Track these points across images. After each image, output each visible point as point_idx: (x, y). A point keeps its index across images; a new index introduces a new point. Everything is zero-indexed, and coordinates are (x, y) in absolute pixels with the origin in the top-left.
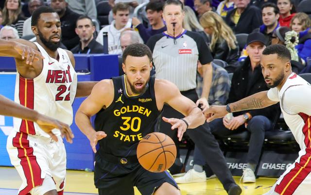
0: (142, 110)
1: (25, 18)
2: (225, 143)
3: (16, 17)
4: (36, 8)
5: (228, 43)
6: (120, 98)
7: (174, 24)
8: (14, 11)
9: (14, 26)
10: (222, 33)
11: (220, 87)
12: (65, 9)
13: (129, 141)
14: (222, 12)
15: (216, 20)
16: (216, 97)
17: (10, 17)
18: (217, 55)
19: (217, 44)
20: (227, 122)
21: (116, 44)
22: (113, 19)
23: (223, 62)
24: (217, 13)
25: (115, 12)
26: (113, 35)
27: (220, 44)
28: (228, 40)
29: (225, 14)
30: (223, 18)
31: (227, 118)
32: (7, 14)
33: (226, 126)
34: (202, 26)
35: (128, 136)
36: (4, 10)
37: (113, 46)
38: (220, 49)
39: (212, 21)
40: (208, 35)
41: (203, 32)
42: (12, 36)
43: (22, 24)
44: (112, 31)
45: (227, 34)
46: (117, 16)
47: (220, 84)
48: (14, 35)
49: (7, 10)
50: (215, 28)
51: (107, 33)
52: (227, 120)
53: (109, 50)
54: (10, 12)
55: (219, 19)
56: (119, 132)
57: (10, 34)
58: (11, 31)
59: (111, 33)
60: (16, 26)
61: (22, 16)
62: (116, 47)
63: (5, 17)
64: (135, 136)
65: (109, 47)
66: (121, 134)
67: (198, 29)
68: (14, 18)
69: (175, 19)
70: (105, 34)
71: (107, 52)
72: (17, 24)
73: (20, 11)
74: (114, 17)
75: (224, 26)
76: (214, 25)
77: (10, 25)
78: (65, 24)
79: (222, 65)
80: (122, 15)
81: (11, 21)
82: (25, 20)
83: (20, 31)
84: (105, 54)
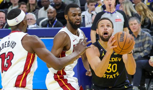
0: (117, 59)
1: (40, 8)
2: (150, 74)
3: (34, 8)
4: (45, 3)
5: (151, 20)
6: (103, 53)
7: (110, 5)
8: (33, 4)
9: (33, 12)
10: (147, 14)
11: (147, 42)
12: (61, 3)
13: (112, 78)
14: (147, 3)
15: (143, 8)
16: (145, 48)
17: (31, 8)
18: (145, 26)
19: (145, 21)
20: (151, 63)
21: (90, 21)
22: (87, 8)
23: (149, 30)
24: (144, 3)
25: (88, 4)
26: (88, 17)
27: (146, 20)
28: (151, 18)
29: (149, 4)
30: (148, 6)
31: (151, 60)
32: (29, 6)
33: (151, 65)
34: (137, 11)
35: (111, 76)
36: (28, 4)
37: (88, 23)
38: (146, 23)
39: (141, 8)
40: (139, 15)
41: (137, 14)
42: (32, 18)
43: (37, 11)
44: (87, 14)
45: (150, 15)
46: (90, 6)
47: (147, 40)
48: (33, 18)
49: (29, 4)
50: (143, 12)
51: (84, 16)
52: (151, 62)
53: (85, 25)
54: (31, 5)
55: (146, 7)
56: (106, 75)
57: (31, 17)
58: (32, 16)
59: (87, 15)
60: (35, 13)
61: (38, 7)
62: (90, 23)
63: (28, 8)
64: (115, 74)
65: (86, 23)
66: (107, 75)
67: (134, 12)
68: (33, 8)
69: (110, 3)
70: (83, 16)
71: (84, 26)
72: (35, 12)
73: (37, 5)
74: (88, 7)
75: (148, 11)
76: (142, 11)
77: (31, 12)
78: (61, 11)
79: (148, 31)
80: (92, 5)
81: (32, 10)
82: (39, 9)
83: (37, 16)
84: (84, 27)
